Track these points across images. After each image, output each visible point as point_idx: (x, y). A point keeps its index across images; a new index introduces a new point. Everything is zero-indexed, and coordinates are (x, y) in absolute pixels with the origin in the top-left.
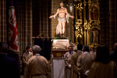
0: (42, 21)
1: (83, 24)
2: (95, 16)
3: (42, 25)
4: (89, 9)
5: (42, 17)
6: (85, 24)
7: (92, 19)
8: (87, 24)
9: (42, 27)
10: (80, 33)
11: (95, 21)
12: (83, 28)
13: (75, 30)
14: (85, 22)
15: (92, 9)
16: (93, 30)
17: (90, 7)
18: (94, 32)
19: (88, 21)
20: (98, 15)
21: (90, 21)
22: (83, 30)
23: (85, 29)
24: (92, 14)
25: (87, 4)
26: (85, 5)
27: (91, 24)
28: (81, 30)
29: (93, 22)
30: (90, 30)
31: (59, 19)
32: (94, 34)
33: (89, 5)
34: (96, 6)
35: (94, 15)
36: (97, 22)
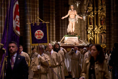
0: (62, 27)
1: (94, 29)
2: (104, 22)
3: (62, 30)
4: (99, 17)
5: (62, 24)
6: (96, 29)
7: (101, 25)
8: (97, 29)
9: (62, 32)
10: (91, 36)
11: (103, 26)
12: (94, 32)
13: (87, 33)
14: (96, 27)
15: (101, 17)
16: (102, 34)
17: (100, 15)
18: (102, 35)
19: (98, 27)
21: (99, 26)
22: (94, 34)
23: (96, 33)
24: (101, 20)
25: (97, 13)
26: (95, 14)
27: (100, 29)
28: (93, 33)
29: (102, 27)
30: (100, 33)
31: (70, 20)
32: (103, 37)
33: (99, 13)
34: (104, 14)
35: (102, 22)
36: (105, 27)
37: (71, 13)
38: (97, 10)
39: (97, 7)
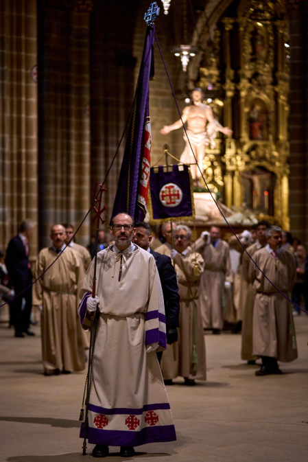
1: (223, 153)
2: (261, 128)
4: (243, 106)
6: (230, 152)
7: (251, 137)
8: (237, 154)
10: (213, 182)
11: (260, 143)
12: (223, 165)
14: (230, 147)
16: (253, 173)
17: (246, 100)
18: (256, 179)
19: (239, 145)
20: (268, 126)
21: (244, 143)
22: (224, 172)
23: (230, 168)
24: (251, 121)
25: (237, 92)
26: (230, 94)
27: (248, 153)
28: (218, 171)
29: (254, 148)
33: (243, 94)
34: (264, 97)
35: (256, 125)
36: (265, 146)
37: (193, 116)
38: (236, 80)
39: (236, 66)
